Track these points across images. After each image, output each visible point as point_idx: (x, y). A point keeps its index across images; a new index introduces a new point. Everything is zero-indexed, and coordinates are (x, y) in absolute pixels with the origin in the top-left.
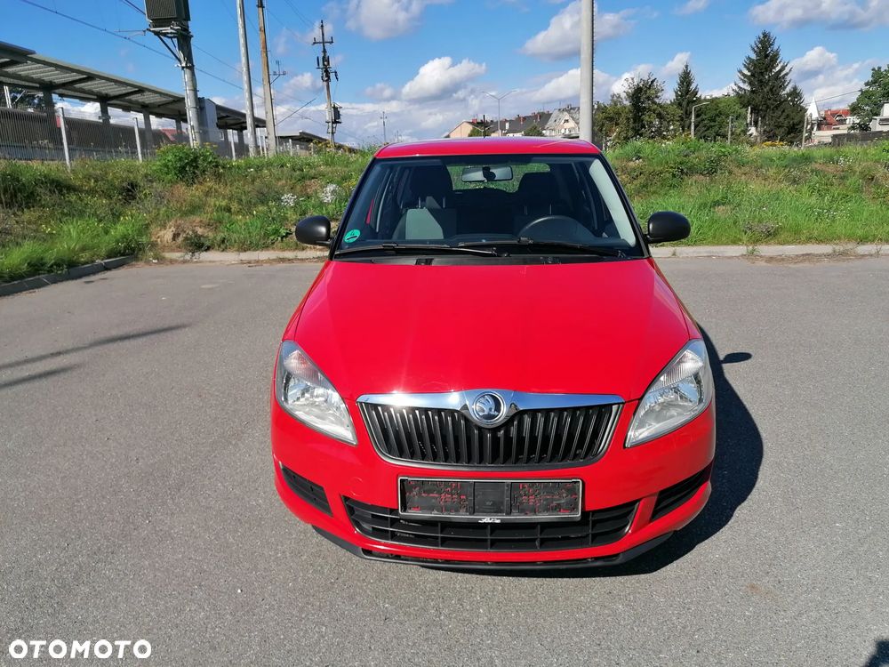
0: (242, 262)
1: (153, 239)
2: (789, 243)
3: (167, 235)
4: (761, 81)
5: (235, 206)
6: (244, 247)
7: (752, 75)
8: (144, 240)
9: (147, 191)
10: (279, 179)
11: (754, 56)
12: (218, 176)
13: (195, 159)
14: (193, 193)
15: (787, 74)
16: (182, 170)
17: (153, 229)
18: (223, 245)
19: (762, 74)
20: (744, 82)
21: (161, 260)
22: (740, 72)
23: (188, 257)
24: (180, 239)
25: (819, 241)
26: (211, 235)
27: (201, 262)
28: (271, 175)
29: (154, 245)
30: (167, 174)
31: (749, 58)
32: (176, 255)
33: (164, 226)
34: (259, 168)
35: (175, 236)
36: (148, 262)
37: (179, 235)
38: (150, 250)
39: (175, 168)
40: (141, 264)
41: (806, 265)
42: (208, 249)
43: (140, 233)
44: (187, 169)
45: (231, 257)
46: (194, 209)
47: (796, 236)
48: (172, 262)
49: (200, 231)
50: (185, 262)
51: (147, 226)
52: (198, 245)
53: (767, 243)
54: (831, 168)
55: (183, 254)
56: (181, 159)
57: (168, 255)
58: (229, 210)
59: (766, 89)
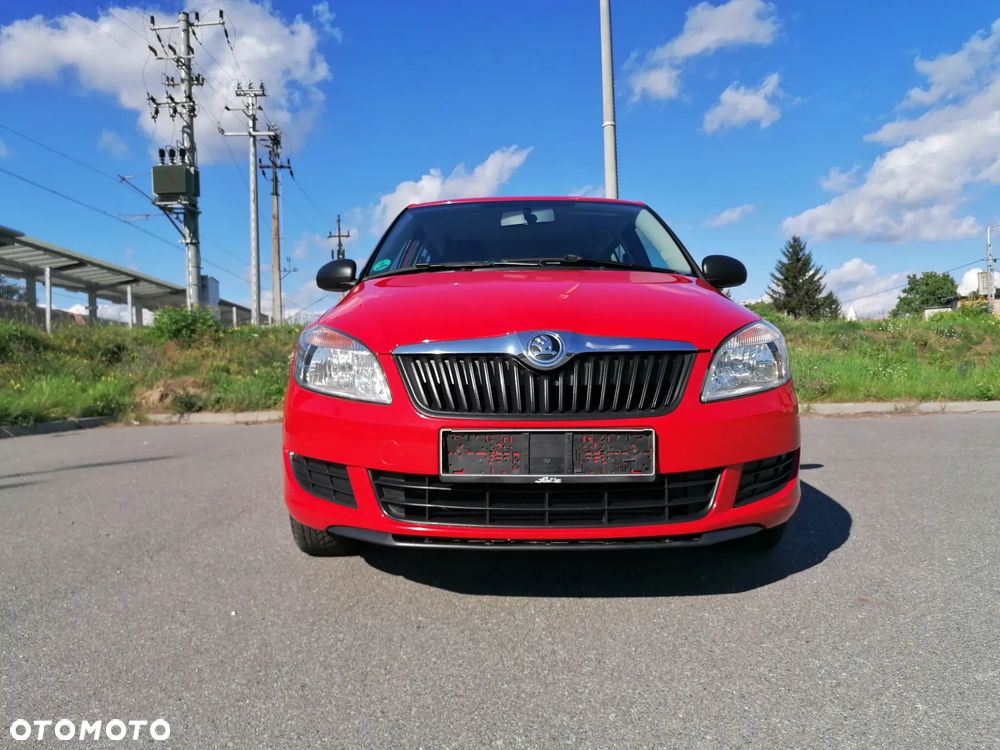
0: (238, 423)
1: (138, 400)
2: (846, 401)
3: (154, 395)
4: (794, 285)
5: (234, 367)
6: (241, 408)
7: (786, 279)
8: (127, 400)
9: (136, 354)
10: (286, 344)
11: (785, 260)
12: (217, 341)
13: (194, 321)
14: (190, 355)
15: (821, 278)
16: (176, 334)
17: (138, 389)
18: (218, 405)
19: (795, 277)
20: (778, 285)
21: (143, 421)
22: (773, 275)
23: (175, 418)
24: (168, 401)
25: (879, 399)
26: (205, 395)
27: (191, 424)
28: (277, 340)
29: (137, 406)
30: (160, 337)
31: (780, 262)
32: (162, 417)
33: (151, 387)
34: (264, 334)
35: (163, 397)
36: (128, 424)
37: (167, 395)
38: (133, 411)
39: (169, 331)
40: (119, 425)
42: (200, 410)
43: (122, 394)
44: (184, 332)
45: (225, 418)
46: (187, 370)
47: (853, 394)
48: (156, 423)
49: (192, 391)
50: (171, 423)
51: (132, 387)
52: (189, 406)
53: (822, 401)
54: (881, 336)
55: (169, 415)
56: (176, 322)
57: (152, 417)
58: (228, 371)
59: (802, 293)
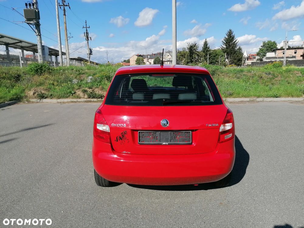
0: (58, 103)
1: (26, 94)
2: (236, 97)
3: (31, 93)
4: (229, 45)
5: (56, 83)
6: (59, 97)
7: (227, 43)
8: (23, 95)
9: (24, 78)
10: (71, 74)
11: (227, 37)
12: (50, 73)
13: (41, 67)
14: (41, 78)
15: (237, 43)
16: (37, 71)
17: (26, 91)
18: (51, 96)
19: (229, 42)
20: (224, 45)
21: (29, 102)
22: (223, 42)
23: (39, 101)
24: (36, 94)
25: (245, 97)
26: (47, 93)
27: (43, 102)
28: (68, 73)
29: (26, 97)
30: (31, 72)
31: (225, 37)
32: (34, 100)
33: (30, 90)
34: (64, 70)
35: (34, 94)
36: (24, 102)
37: (35, 93)
38: (25, 98)
39: (34, 70)
40: (21, 103)
41: (242, 104)
42: (46, 98)
43: (21, 93)
44: (39, 70)
45: (54, 101)
46: (41, 84)
47: (238, 95)
48: (33, 102)
49: (43, 92)
50: (37, 102)
51: (24, 90)
52: (42, 97)
53: (230, 97)
54: (249, 74)
55: (36, 100)
56: (36, 67)
57: (31, 100)
58: (53, 84)
59: (231, 47)
